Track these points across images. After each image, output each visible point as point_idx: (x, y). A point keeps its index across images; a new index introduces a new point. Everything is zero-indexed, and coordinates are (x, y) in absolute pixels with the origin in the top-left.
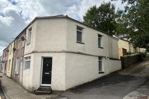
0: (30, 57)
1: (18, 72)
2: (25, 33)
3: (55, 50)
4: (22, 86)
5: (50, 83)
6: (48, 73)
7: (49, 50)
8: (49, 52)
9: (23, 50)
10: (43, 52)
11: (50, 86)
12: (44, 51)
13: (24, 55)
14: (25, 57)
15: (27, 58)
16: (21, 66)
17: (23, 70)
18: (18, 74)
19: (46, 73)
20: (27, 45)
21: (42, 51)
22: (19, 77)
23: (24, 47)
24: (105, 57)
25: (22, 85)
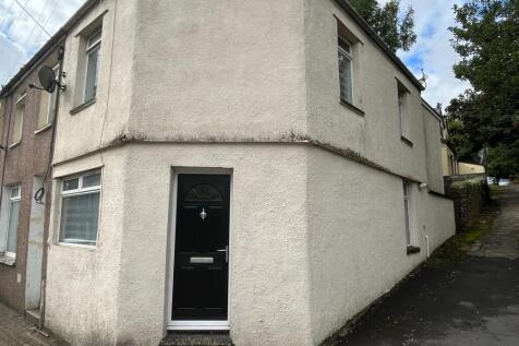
0: (93, 176)
1: (12, 255)
2: (55, 56)
3: (245, 135)
4: (43, 328)
5: (223, 315)
6: (210, 260)
7: (214, 133)
8: (212, 142)
9: (47, 145)
10: (180, 142)
11: (226, 332)
12: (187, 134)
13: (51, 168)
14: (60, 179)
15: (69, 181)
16: (32, 224)
17: (46, 246)
18: (14, 266)
19: (194, 260)
20: (74, 112)
21: (173, 135)
22: (24, 280)
23: (52, 128)
24: (419, 183)
25: (41, 325)
